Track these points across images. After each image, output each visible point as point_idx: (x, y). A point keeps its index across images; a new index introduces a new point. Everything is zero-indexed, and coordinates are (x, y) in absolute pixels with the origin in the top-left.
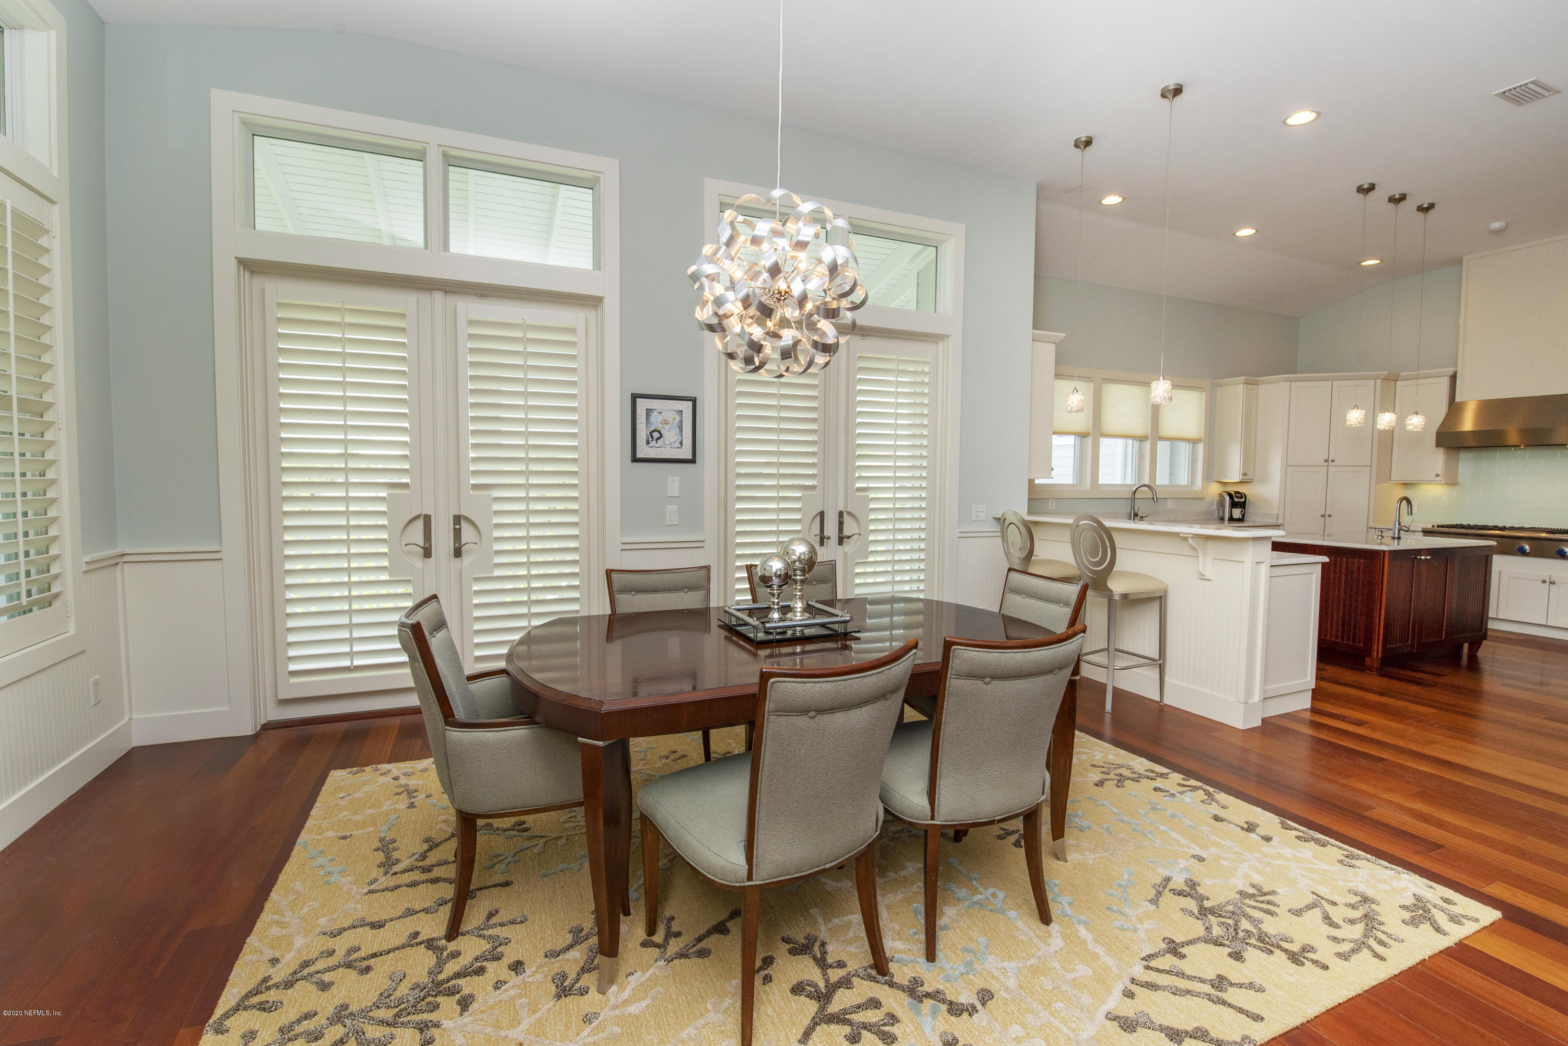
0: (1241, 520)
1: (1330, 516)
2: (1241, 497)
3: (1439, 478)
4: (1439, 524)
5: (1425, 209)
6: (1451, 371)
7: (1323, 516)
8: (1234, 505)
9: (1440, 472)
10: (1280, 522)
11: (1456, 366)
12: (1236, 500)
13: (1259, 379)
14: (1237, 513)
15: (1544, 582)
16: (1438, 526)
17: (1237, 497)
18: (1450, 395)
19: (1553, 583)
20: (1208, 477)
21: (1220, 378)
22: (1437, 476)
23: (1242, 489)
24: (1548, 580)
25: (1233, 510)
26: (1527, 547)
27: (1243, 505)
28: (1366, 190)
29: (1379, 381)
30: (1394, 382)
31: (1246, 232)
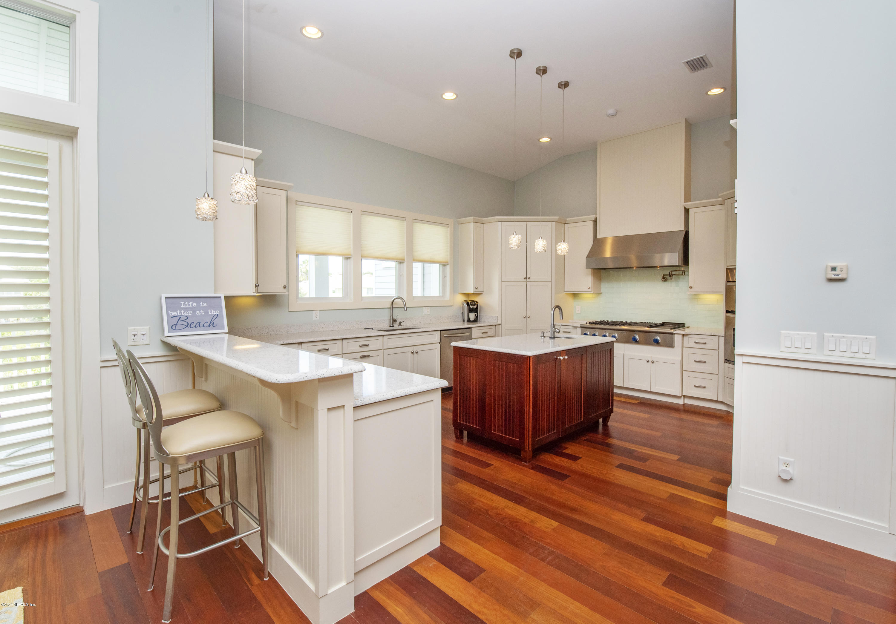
0: (475, 321)
1: (529, 317)
2: (475, 305)
3: (590, 290)
4: (591, 321)
5: (564, 85)
6: (593, 217)
7: (524, 317)
8: (471, 310)
9: (590, 286)
10: (499, 322)
11: (596, 215)
12: (471, 307)
13: (484, 219)
14: (472, 316)
15: (648, 361)
16: (590, 323)
17: (471, 305)
18: (594, 234)
19: (653, 362)
20: (454, 290)
21: (461, 218)
22: (589, 288)
23: (475, 299)
24: (650, 360)
25: (470, 314)
26: (637, 337)
27: (476, 310)
28: (517, 54)
29: (554, 223)
30: (564, 224)
31: (449, 96)
